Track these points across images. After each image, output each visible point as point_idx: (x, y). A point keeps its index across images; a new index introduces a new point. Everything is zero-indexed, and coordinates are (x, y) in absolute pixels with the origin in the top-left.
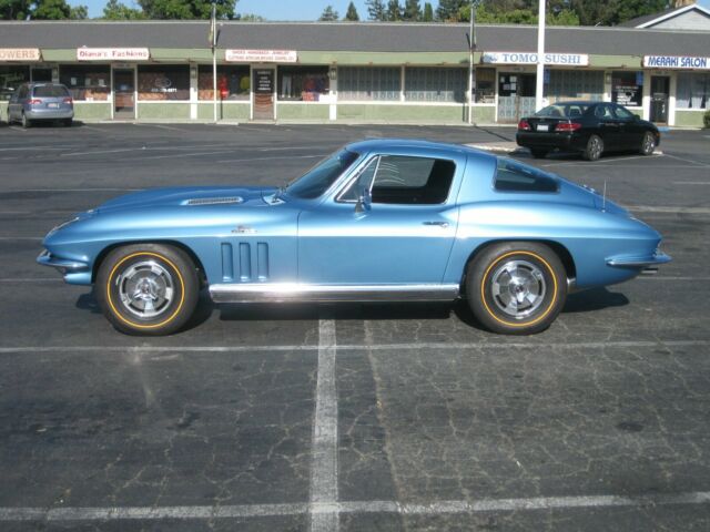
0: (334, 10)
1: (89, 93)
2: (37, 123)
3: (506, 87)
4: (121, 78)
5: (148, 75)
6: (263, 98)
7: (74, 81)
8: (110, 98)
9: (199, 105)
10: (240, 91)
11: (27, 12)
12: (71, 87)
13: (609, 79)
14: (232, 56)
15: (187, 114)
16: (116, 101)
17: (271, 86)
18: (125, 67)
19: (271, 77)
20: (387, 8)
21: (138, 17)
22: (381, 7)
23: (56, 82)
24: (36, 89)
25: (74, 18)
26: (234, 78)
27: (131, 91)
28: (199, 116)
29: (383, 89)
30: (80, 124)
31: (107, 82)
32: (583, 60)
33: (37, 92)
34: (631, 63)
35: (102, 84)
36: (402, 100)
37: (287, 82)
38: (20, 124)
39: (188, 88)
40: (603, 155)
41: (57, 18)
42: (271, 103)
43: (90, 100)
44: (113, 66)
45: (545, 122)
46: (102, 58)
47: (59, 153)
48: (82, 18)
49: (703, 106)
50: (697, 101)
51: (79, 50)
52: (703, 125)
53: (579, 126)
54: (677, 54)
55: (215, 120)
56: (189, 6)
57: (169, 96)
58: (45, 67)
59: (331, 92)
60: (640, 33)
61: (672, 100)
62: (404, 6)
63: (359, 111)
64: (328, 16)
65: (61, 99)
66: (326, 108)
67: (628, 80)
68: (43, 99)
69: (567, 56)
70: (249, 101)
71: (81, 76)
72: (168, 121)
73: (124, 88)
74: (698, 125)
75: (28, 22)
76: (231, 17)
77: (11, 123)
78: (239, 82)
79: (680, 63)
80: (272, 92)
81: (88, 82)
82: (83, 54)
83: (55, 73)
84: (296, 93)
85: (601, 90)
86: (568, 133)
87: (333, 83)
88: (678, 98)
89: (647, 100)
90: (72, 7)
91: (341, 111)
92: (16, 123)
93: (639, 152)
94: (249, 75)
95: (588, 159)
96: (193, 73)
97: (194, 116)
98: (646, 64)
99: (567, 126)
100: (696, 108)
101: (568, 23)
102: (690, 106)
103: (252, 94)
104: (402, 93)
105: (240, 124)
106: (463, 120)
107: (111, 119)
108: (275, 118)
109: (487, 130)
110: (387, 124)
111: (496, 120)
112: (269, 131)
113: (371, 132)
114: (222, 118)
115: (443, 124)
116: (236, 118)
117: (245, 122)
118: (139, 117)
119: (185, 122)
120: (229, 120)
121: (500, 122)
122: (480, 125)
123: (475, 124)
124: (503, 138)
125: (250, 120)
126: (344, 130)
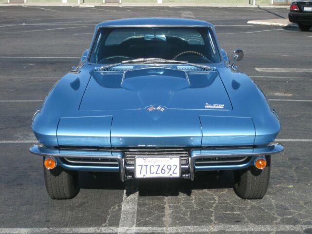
28: (68, 1)
45: (310, 4)
105: (95, 7)
106: (250, 3)
107: (7, 3)
108: (120, 2)
109: (268, 11)
110: (196, 6)
111: (272, 3)
112: (115, 11)
113: (185, 12)
114: (84, 2)
115: (235, 6)
116: (94, 2)
117: (99, 5)
118: (27, 2)
119: (58, 5)
120: (89, 3)
121: (274, 4)
122: (261, 6)
123: (259, 6)
124: (279, 16)
125: (103, 3)
126: (167, 11)
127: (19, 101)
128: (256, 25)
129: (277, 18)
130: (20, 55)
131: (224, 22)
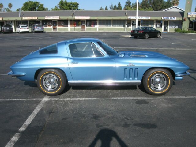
0: (102, 8)
1: (48, 26)
2: (36, 32)
3: (133, 24)
4: (54, 23)
5: (60, 22)
6: (83, 26)
7: (44, 23)
8: (52, 27)
9: (70, 28)
10: (78, 25)
11: (36, 9)
12: (44, 25)
13: (155, 22)
14: (77, 18)
15: (68, 30)
16: (53, 27)
17: (85, 24)
18: (55, 20)
19: (85, 22)
20: (114, 7)
21: (59, 10)
22: (112, 7)
23: (41, 24)
24: (36, 25)
25: (45, 10)
26: (77, 22)
27: (56, 25)
28: (70, 30)
29: (108, 25)
30: (45, 32)
31: (51, 23)
32: (149, 18)
33: (36, 26)
34: (159, 18)
35: (50, 24)
36: (112, 27)
37: (88, 23)
38: (33, 32)
39: (68, 24)
40: (149, 38)
41: (42, 10)
42: (85, 27)
43: (48, 27)
44: (53, 20)
45: (136, 31)
46: (50, 18)
47: (38, 38)
48: (47, 10)
49: (175, 27)
50: (174, 27)
51: (45, 17)
52: (174, 32)
53: (143, 31)
54: (169, 17)
55: (73, 31)
56: (69, 7)
57: (64, 26)
58: (39, 20)
59: (97, 25)
60: (163, 12)
61: (168, 26)
62: (117, 7)
63: (103, 29)
64: (101, 9)
65: (41, 27)
66: (96, 28)
67: (159, 22)
68: (38, 27)
69: (146, 17)
70: (80, 27)
71: (46, 22)
72: (63, 31)
73: (55, 25)
74: (173, 32)
75: (36, 11)
76: (78, 10)
77: (31, 32)
78: (78, 23)
79: (170, 18)
80: (85, 25)
81: (47, 23)
82: (46, 18)
83: (41, 22)
84: (90, 25)
85: (153, 24)
86: (141, 33)
87: (98, 23)
88: (170, 26)
89: (163, 26)
90: (45, 8)
91: (99, 29)
92: (32, 32)
93: (157, 37)
94: (80, 21)
95: (145, 38)
96: (69, 21)
97: (69, 30)
98: (162, 19)
99: (141, 32)
100: (174, 28)
101: (151, 10)
102: (172, 27)
103: (81, 26)
104: (112, 25)
106: (125, 30)
108: (86, 30)
109: (129, 33)
114: (75, 30)
118: (58, 31)
125: (80, 31)
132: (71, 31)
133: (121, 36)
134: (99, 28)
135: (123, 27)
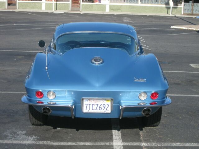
6: (75, 1)
9: (46, 4)
15: (41, 8)
28: (46, 9)
42: (79, 3)
55: (53, 10)
63: (119, 8)
66: (104, 6)
70: (69, 2)
72: (31, 11)
105: (64, 13)
106: (168, 13)
107: (5, 9)
108: (81, 10)
109: (182, 19)
110: (132, 14)
111: (182, 14)
112: (78, 16)
113: (126, 18)
114: (57, 10)
115: (158, 15)
116: (63, 10)
117: (67, 12)
118: (18, 8)
119: (39, 11)
120: (60, 10)
121: (184, 14)
122: (177, 16)
123: (175, 15)
124: (190, 23)
125: (69, 11)
126: (113, 17)
127: (10, 92)
128: (177, 29)
129: (191, 25)
130: (12, 49)
131: (155, 26)
132: (49, 11)
133: (172, 27)
134: (110, 6)
135: (164, 6)
